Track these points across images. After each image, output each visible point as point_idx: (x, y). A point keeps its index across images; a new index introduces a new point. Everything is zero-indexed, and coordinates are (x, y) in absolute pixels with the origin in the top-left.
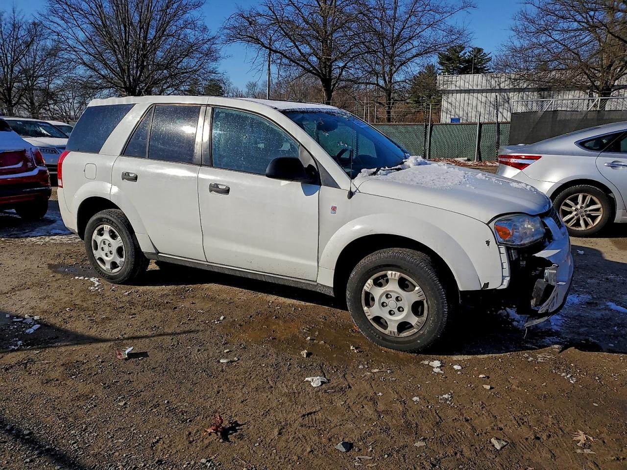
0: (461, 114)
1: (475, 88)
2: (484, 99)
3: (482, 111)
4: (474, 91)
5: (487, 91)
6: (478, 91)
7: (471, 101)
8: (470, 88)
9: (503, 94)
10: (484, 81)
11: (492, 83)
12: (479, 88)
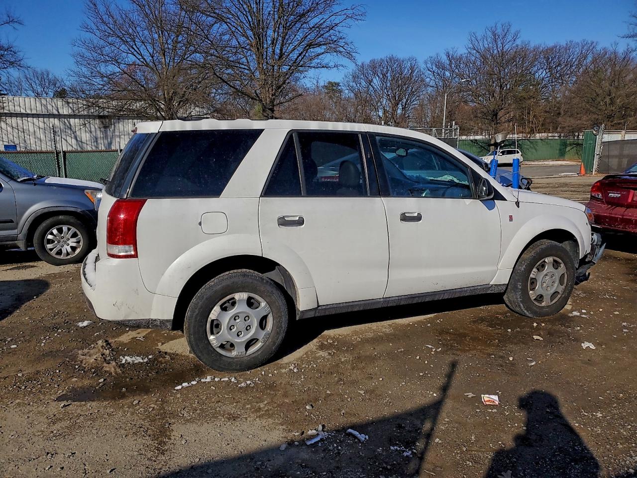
0: (17, 142)
1: (29, 112)
2: (42, 125)
3: (42, 137)
4: (27, 115)
5: (44, 116)
6: (33, 116)
7: (26, 126)
8: (23, 111)
9: (63, 119)
10: (38, 105)
11: (48, 107)
12: (34, 112)
